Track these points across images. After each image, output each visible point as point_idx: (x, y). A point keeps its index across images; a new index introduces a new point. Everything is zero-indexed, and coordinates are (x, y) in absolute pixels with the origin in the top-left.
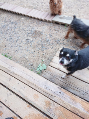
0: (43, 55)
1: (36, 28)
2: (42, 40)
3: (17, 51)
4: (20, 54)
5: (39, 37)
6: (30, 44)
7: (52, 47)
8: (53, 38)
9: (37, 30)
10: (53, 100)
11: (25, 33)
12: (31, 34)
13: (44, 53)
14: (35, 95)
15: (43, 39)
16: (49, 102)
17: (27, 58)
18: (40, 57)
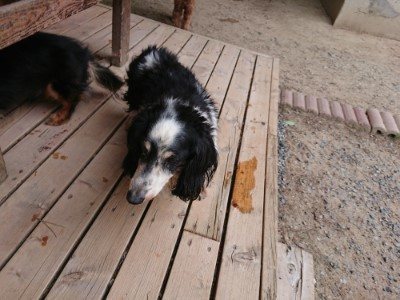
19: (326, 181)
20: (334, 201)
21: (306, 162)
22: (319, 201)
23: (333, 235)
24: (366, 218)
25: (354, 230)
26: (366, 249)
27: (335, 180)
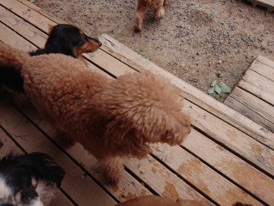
0: (219, 64)
1: (197, 5)
2: (213, 33)
3: (159, 49)
4: (166, 55)
5: (206, 25)
6: (187, 38)
7: (236, 50)
8: (237, 31)
9: (200, 9)
10: (266, 143)
11: (172, 13)
12: (186, 17)
13: (220, 61)
14: (229, 131)
15: (215, 30)
16: (258, 146)
17: (183, 65)
18: (212, 67)
19: (76, 8)
20: (87, 12)
21: (61, 9)
22: (84, 18)
23: (101, 23)
24: (101, 6)
25: (104, 14)
26: (113, 15)
27: (78, 4)
